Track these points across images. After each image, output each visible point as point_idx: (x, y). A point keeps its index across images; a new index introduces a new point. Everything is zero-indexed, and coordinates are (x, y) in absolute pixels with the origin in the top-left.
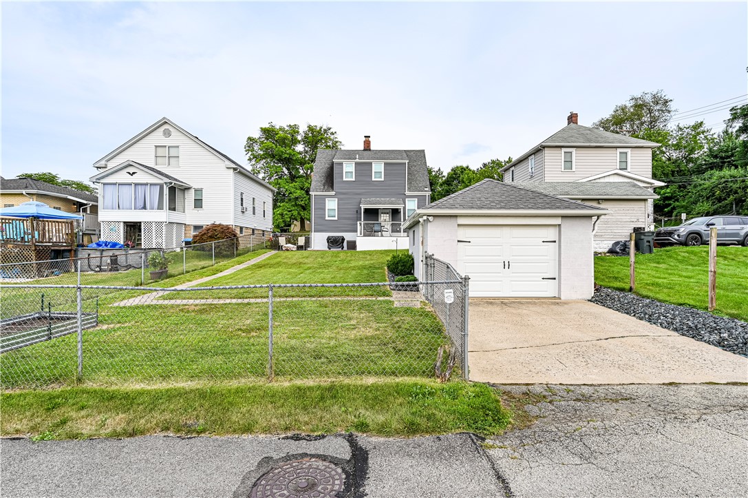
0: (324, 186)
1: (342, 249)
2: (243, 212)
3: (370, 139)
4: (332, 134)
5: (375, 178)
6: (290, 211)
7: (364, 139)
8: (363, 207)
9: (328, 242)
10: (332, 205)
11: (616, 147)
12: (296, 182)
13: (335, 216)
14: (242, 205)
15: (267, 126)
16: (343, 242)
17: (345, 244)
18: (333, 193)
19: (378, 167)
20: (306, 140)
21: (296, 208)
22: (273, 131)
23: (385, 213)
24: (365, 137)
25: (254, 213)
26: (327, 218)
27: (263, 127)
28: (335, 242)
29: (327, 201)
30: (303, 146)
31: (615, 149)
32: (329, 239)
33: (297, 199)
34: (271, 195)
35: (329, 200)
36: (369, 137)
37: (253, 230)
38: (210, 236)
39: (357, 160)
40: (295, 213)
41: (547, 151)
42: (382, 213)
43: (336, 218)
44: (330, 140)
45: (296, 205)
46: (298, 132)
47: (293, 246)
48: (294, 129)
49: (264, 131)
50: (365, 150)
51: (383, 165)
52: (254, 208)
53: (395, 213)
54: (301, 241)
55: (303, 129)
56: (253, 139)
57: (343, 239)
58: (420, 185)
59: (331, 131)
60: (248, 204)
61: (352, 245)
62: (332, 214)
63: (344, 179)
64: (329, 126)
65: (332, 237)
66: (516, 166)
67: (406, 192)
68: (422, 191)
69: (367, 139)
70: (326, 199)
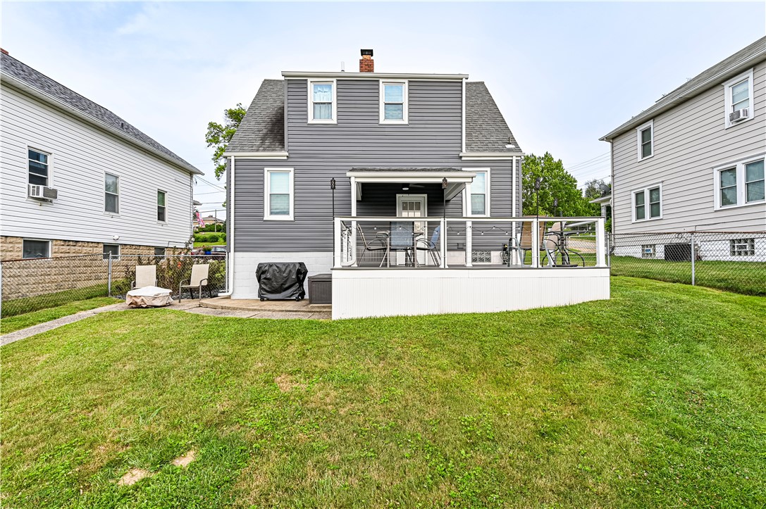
0: (264, 139)
2: (44, 200)
3: (374, 55)
5: (386, 117)
8: (356, 179)
9: (259, 280)
10: (279, 183)
13: (287, 213)
14: (41, 181)
16: (301, 282)
17: (307, 287)
18: (283, 154)
24: (363, 52)
25: (111, 210)
26: (267, 217)
29: (267, 175)
32: (260, 275)
35: (272, 173)
36: (372, 52)
37: (112, 247)
39: (342, 74)
43: (290, 217)
51: (407, 86)
52: (111, 196)
54: (200, 275)
57: (304, 271)
58: (494, 139)
60: (76, 184)
61: (323, 290)
62: (279, 204)
63: (310, 122)
65: (271, 265)
66: (657, 119)
67: (464, 152)
68: (501, 151)
69: (367, 57)
70: (266, 169)
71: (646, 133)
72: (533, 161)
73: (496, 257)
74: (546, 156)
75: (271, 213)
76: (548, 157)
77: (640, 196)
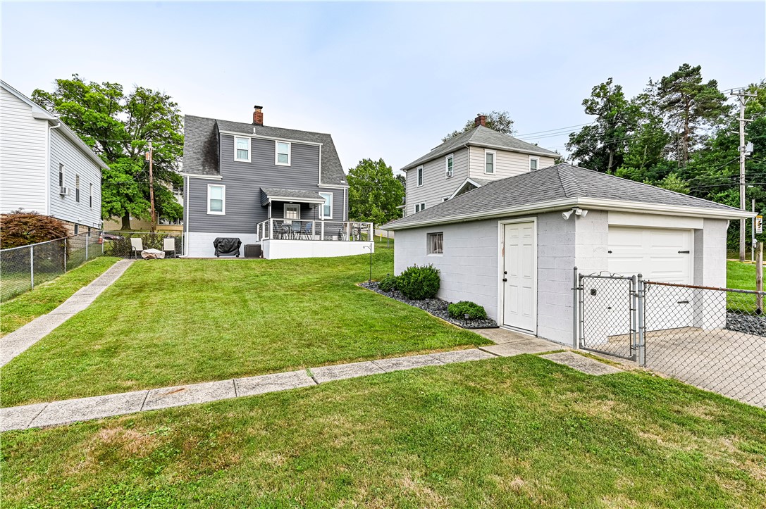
0: (204, 166)
1: (237, 256)
2: (62, 196)
3: (262, 111)
4: (171, 104)
5: (279, 161)
6: (108, 202)
7: (254, 110)
8: (271, 199)
9: (216, 247)
10: (216, 193)
11: (529, 154)
12: (117, 163)
13: (221, 210)
14: (61, 185)
15: (71, 79)
16: (239, 247)
17: (242, 249)
18: (219, 177)
19: (283, 148)
20: (132, 108)
21: (118, 198)
22: (80, 87)
23: (292, 210)
24: (256, 107)
25: (78, 200)
26: (209, 212)
27: (64, 79)
28: (226, 248)
29: (209, 188)
30: (128, 115)
31: (527, 156)
32: (217, 243)
33: (118, 185)
34: (99, 174)
35: (212, 187)
36: (261, 108)
37: (76, 226)
38: (13, 234)
39: (254, 135)
40: (118, 206)
41: (472, 150)
42: (288, 209)
43: (223, 213)
44: (170, 111)
45: (119, 194)
46: (121, 95)
47: (159, 252)
48: (115, 91)
49: (64, 85)
50: (255, 124)
51: (290, 145)
52: (77, 191)
53: (305, 208)
54: (169, 244)
55: (128, 91)
56: (45, 94)
57: (239, 243)
58: (334, 176)
59: (170, 100)
60: (69, 184)
61: (255, 252)
62: (216, 205)
63: (235, 160)
64: (168, 95)
65: (224, 239)
66: (425, 165)
67: (320, 184)
68: (338, 184)
69: (258, 110)
70: (208, 185)
71: (420, 171)
72: (370, 165)
73: (335, 237)
74: (380, 161)
75: (211, 210)
76: (381, 163)
77: (417, 206)
